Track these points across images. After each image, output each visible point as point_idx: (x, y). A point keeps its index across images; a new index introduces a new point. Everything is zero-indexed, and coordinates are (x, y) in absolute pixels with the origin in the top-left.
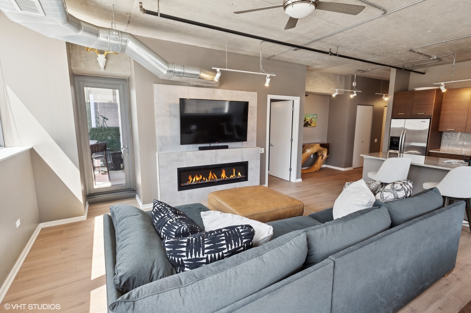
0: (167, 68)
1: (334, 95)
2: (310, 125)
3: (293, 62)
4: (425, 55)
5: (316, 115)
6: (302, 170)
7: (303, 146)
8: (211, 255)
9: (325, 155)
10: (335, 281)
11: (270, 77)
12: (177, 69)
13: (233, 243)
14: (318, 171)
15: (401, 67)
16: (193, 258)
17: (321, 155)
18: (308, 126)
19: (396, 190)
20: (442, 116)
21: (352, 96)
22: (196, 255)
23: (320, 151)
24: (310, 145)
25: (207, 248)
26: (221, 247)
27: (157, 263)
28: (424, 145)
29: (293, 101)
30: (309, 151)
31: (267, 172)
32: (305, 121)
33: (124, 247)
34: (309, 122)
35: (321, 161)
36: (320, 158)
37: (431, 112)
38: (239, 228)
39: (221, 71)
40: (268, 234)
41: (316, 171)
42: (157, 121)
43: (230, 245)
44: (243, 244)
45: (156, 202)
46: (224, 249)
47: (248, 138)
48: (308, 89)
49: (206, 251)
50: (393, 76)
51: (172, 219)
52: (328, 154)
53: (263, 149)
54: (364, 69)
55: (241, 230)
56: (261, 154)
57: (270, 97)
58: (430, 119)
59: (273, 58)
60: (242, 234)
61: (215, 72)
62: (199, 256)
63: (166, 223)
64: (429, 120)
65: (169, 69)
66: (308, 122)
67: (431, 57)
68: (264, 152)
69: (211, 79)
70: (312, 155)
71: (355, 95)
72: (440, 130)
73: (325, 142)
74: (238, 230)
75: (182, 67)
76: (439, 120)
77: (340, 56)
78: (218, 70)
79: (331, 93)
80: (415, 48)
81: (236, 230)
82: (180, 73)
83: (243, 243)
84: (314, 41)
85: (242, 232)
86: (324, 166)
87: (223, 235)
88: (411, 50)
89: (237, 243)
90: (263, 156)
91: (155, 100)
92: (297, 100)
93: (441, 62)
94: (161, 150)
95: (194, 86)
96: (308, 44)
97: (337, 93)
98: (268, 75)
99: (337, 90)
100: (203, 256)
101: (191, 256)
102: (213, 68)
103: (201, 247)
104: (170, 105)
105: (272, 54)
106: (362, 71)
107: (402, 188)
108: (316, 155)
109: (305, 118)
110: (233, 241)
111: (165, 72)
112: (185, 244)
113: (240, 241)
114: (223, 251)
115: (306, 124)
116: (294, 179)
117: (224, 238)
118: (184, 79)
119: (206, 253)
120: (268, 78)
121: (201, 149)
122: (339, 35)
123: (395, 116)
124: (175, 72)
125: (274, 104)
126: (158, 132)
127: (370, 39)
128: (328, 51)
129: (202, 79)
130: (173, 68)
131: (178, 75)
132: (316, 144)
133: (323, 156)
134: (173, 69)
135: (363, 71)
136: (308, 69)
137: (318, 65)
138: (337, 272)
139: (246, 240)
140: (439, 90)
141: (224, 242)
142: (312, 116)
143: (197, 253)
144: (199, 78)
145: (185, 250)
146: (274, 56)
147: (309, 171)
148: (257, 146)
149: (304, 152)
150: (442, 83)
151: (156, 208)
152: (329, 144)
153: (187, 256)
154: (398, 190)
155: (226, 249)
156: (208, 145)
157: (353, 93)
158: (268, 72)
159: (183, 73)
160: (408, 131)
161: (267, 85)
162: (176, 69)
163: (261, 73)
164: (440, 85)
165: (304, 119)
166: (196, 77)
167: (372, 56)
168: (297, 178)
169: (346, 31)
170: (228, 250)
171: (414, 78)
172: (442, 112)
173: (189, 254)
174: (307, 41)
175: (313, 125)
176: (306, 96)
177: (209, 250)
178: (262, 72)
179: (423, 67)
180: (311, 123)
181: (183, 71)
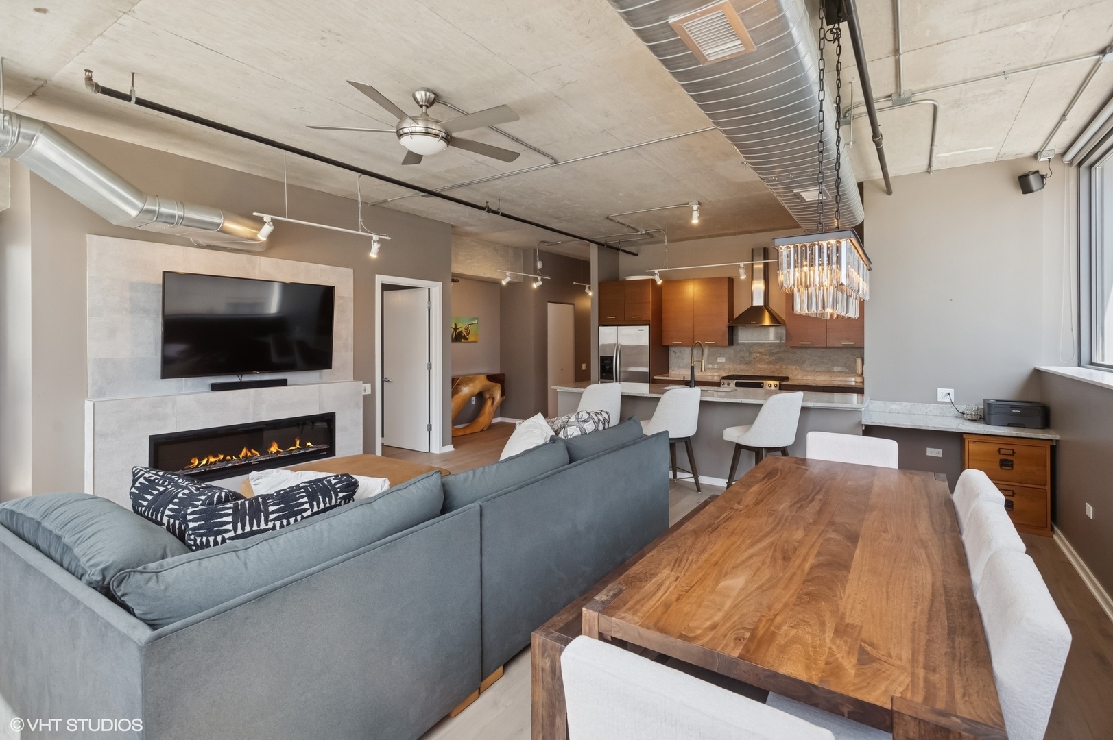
0: (140, 205)
1: (504, 283)
2: (467, 339)
3: (424, 215)
4: (629, 226)
5: (477, 319)
6: (454, 431)
7: (454, 380)
8: (282, 522)
9: (498, 396)
10: (485, 538)
11: (380, 241)
12: (166, 208)
13: (321, 500)
14: (485, 429)
15: (603, 242)
16: (245, 531)
17: (490, 397)
18: (463, 340)
19: (582, 421)
20: (664, 321)
21: (535, 286)
22: (251, 525)
23: (488, 389)
24: (467, 380)
25: (273, 512)
26: (300, 508)
27: (171, 550)
28: (646, 370)
29: (429, 289)
30: (466, 390)
31: (379, 441)
32: (456, 329)
33: (89, 538)
34: (464, 333)
35: (492, 409)
36: (489, 403)
37: (649, 315)
38: (331, 478)
39: (273, 220)
40: (382, 489)
41: (482, 430)
42: (92, 322)
43: (315, 503)
44: (339, 501)
45: (141, 470)
46: (306, 510)
47: (335, 363)
48: (458, 268)
49: (272, 516)
50: (594, 254)
51: (189, 489)
52: (503, 395)
53: (368, 386)
54: (551, 241)
55: (333, 482)
56: (365, 397)
57: (380, 279)
58: (649, 325)
59: (386, 205)
60: (337, 486)
61: (261, 222)
62: (259, 526)
63: (176, 497)
64: (648, 327)
65: (147, 207)
66: (462, 331)
67: (638, 231)
68: (370, 393)
69: (249, 236)
70: (473, 399)
71: (540, 283)
72: (665, 344)
73: (496, 371)
74: (329, 482)
75: (180, 205)
76: (662, 328)
77: (503, 215)
78: (267, 218)
79: (499, 277)
80: (612, 215)
81: (326, 483)
82: (173, 216)
83: (339, 499)
84: (458, 186)
85: (336, 484)
86: (499, 420)
87: (303, 490)
88: (608, 218)
89: (327, 499)
90: (368, 401)
91: (91, 272)
92: (437, 288)
93: (653, 240)
94: (100, 393)
95: (200, 246)
96: (449, 189)
97: (508, 279)
98: (375, 237)
99: (508, 273)
100: (267, 525)
101: (243, 528)
102: (254, 214)
103: (261, 512)
104: (133, 287)
105: (383, 198)
106: (548, 243)
107: (589, 417)
108: (480, 396)
109: (456, 325)
110: (320, 497)
111: (134, 213)
112: (230, 511)
113: (333, 495)
114: (303, 514)
115: (458, 337)
116: (439, 446)
117: (304, 494)
118: (179, 230)
119: (271, 520)
120: (374, 241)
121: (215, 388)
122: (497, 182)
123: (604, 322)
124: (160, 215)
125: (392, 295)
126: (95, 348)
127: (545, 194)
128: (484, 205)
129: (229, 233)
130: (156, 205)
131: (169, 221)
132: (478, 376)
133: (493, 399)
134: (157, 208)
135: (550, 244)
136: (453, 231)
137: (471, 225)
138: (486, 523)
139: (344, 494)
140: (654, 281)
141: (305, 499)
142: (471, 321)
143: (255, 521)
144: (221, 231)
145: (231, 520)
146: (386, 201)
147: (468, 431)
148: (356, 379)
149: (455, 391)
150: (656, 271)
151: (142, 480)
152: (504, 374)
153: (235, 529)
154: (585, 421)
155: (309, 509)
156: (234, 379)
157: (536, 280)
158: (376, 232)
159: (183, 218)
160: (623, 347)
161: (373, 254)
162: (164, 207)
163: (360, 233)
164: (653, 274)
165: (454, 326)
166: (214, 228)
167: (556, 221)
168: (444, 444)
169: (506, 178)
170: (312, 511)
171: (624, 260)
172: (664, 316)
173: (239, 525)
174: (446, 185)
175: (471, 338)
176: (453, 281)
177: (277, 515)
178: (363, 230)
179: (634, 245)
180: (468, 334)
181: (181, 213)
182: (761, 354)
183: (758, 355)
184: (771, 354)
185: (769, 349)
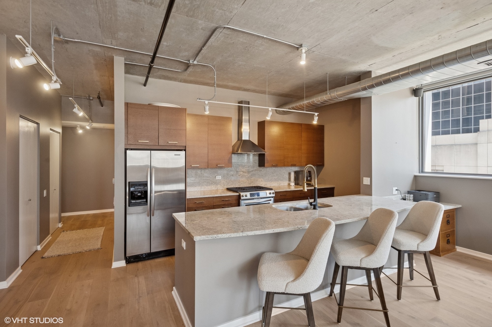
37: (185, 141)
58: (185, 150)
123: (132, 145)
150: (206, 102)
182: (243, 172)
183: (242, 173)
184: (249, 172)
185: (248, 169)
